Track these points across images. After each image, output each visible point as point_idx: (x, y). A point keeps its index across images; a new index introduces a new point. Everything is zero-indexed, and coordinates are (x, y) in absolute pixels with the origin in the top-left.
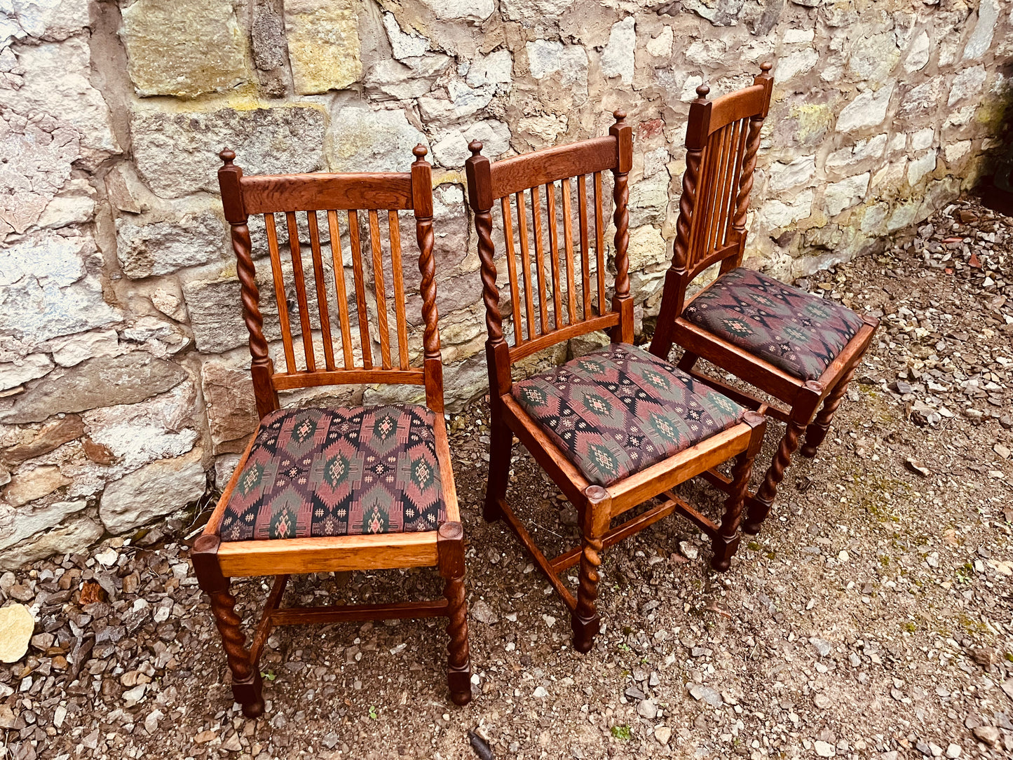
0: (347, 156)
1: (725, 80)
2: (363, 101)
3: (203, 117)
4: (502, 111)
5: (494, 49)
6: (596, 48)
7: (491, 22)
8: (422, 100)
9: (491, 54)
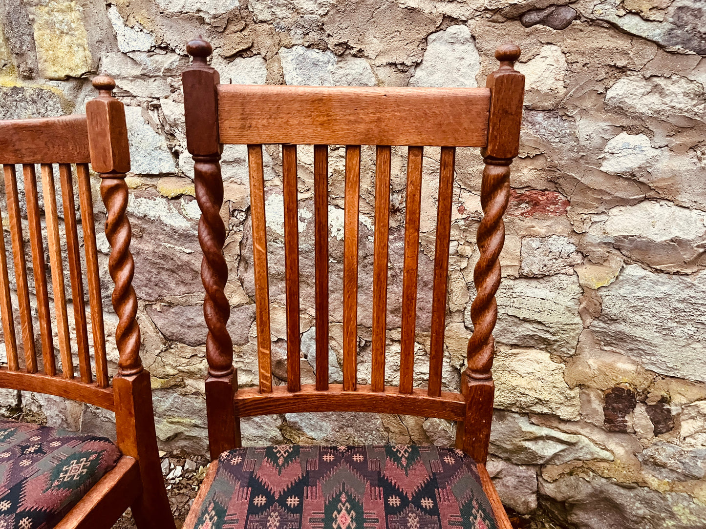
5: (240, 54)
6: (395, 65)
7: (229, 21)
8: (162, 101)
9: (238, 60)
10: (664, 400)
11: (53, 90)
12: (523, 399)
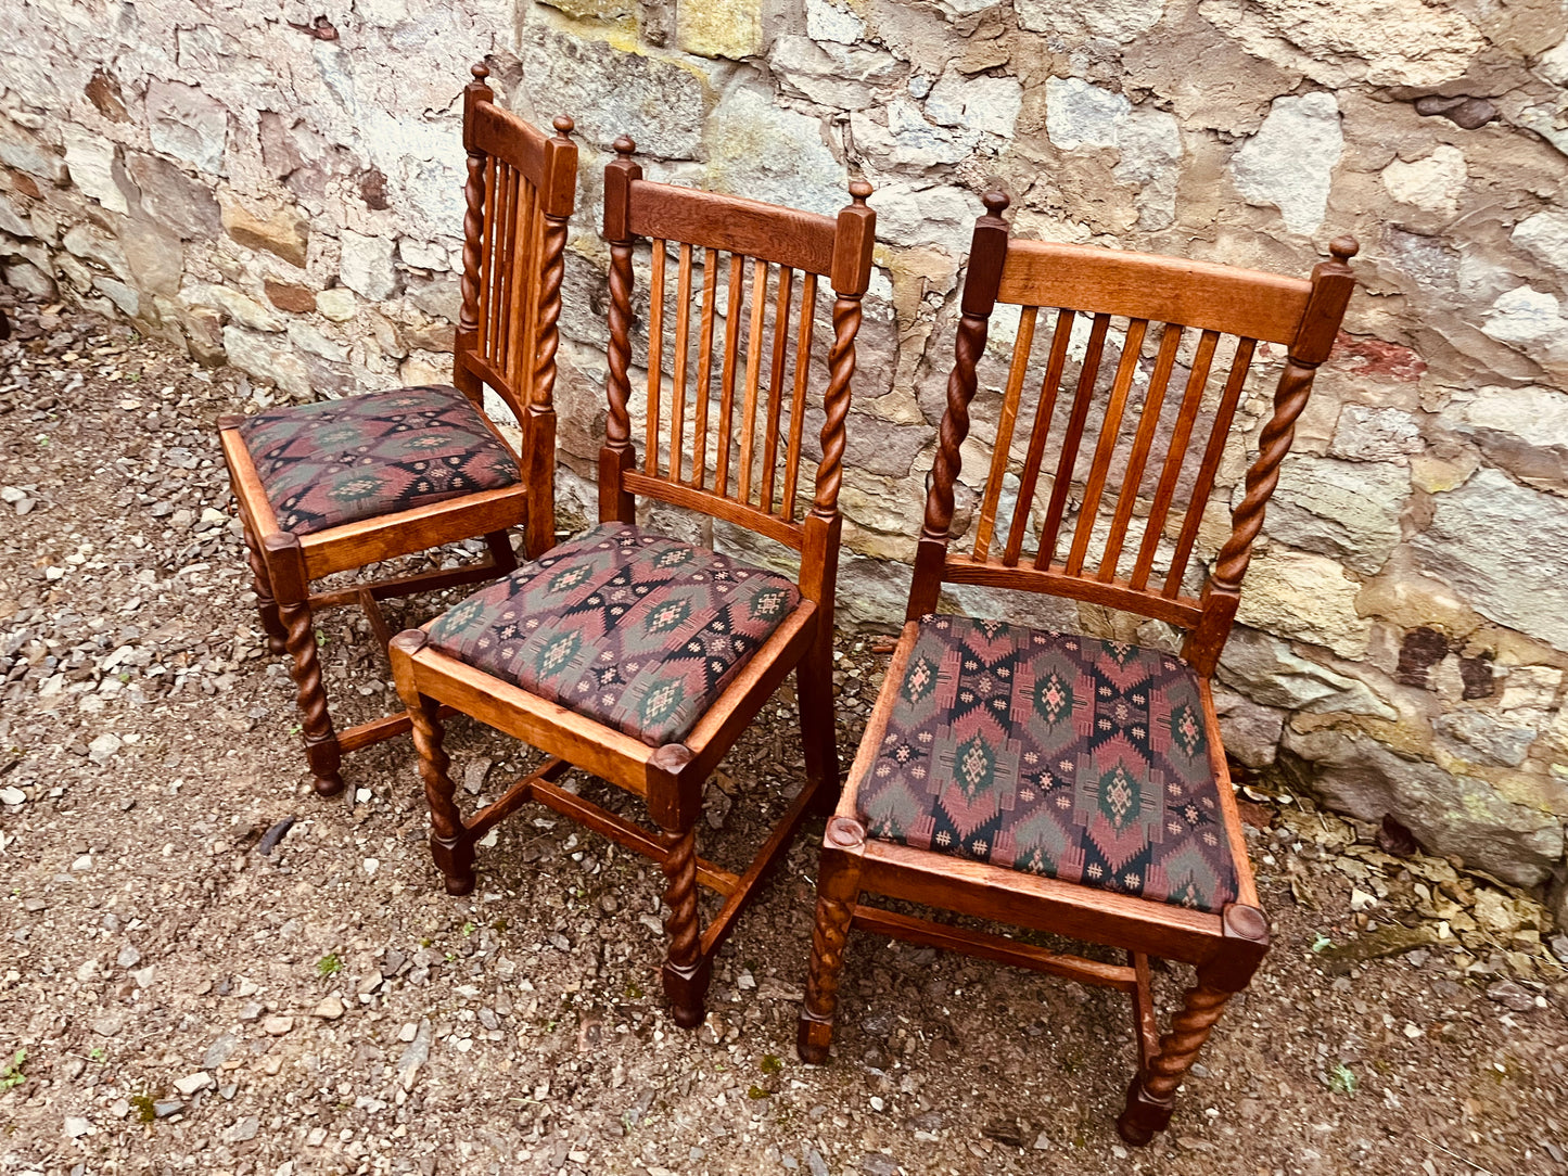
3: (581, 43)
4: (981, 180)
5: (987, 72)
6: (1216, 131)
7: (982, 23)
8: (854, 116)
9: (982, 80)
10: (1487, 656)
11: (694, 71)
12: (1289, 620)
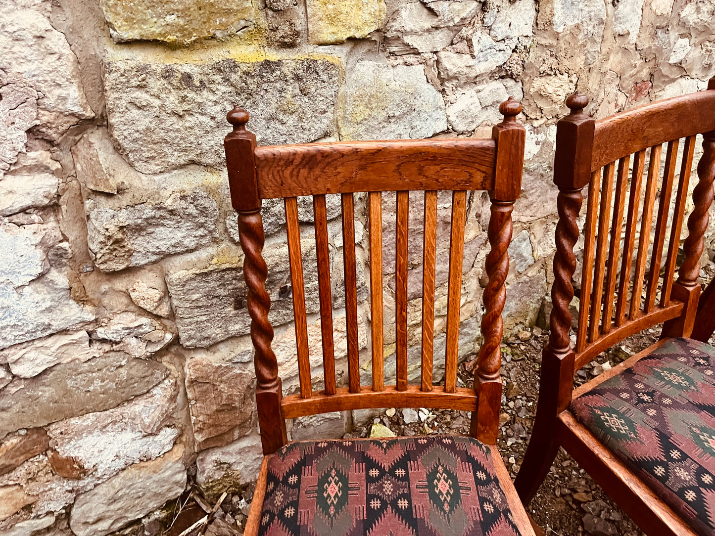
0: (359, 119)
1: (707, 43)
2: (381, 54)
3: (197, 70)
4: (520, 68)
8: (443, 54)
